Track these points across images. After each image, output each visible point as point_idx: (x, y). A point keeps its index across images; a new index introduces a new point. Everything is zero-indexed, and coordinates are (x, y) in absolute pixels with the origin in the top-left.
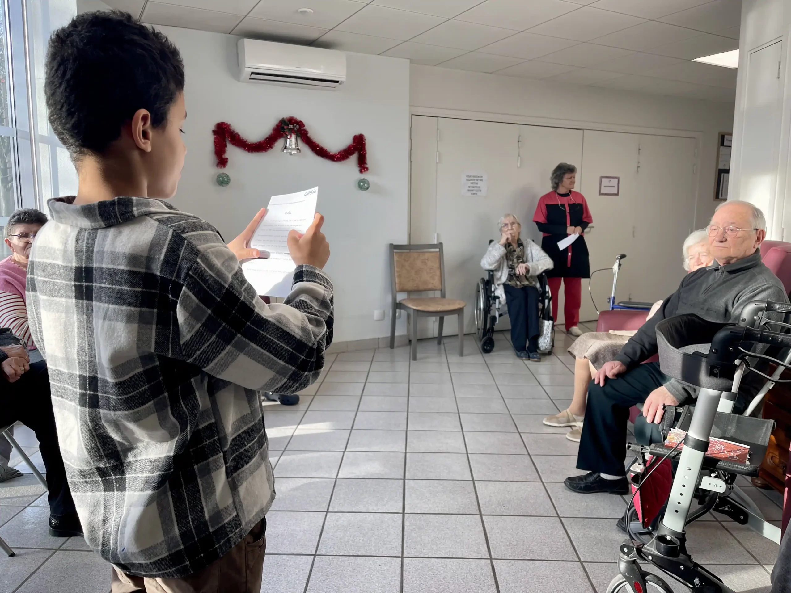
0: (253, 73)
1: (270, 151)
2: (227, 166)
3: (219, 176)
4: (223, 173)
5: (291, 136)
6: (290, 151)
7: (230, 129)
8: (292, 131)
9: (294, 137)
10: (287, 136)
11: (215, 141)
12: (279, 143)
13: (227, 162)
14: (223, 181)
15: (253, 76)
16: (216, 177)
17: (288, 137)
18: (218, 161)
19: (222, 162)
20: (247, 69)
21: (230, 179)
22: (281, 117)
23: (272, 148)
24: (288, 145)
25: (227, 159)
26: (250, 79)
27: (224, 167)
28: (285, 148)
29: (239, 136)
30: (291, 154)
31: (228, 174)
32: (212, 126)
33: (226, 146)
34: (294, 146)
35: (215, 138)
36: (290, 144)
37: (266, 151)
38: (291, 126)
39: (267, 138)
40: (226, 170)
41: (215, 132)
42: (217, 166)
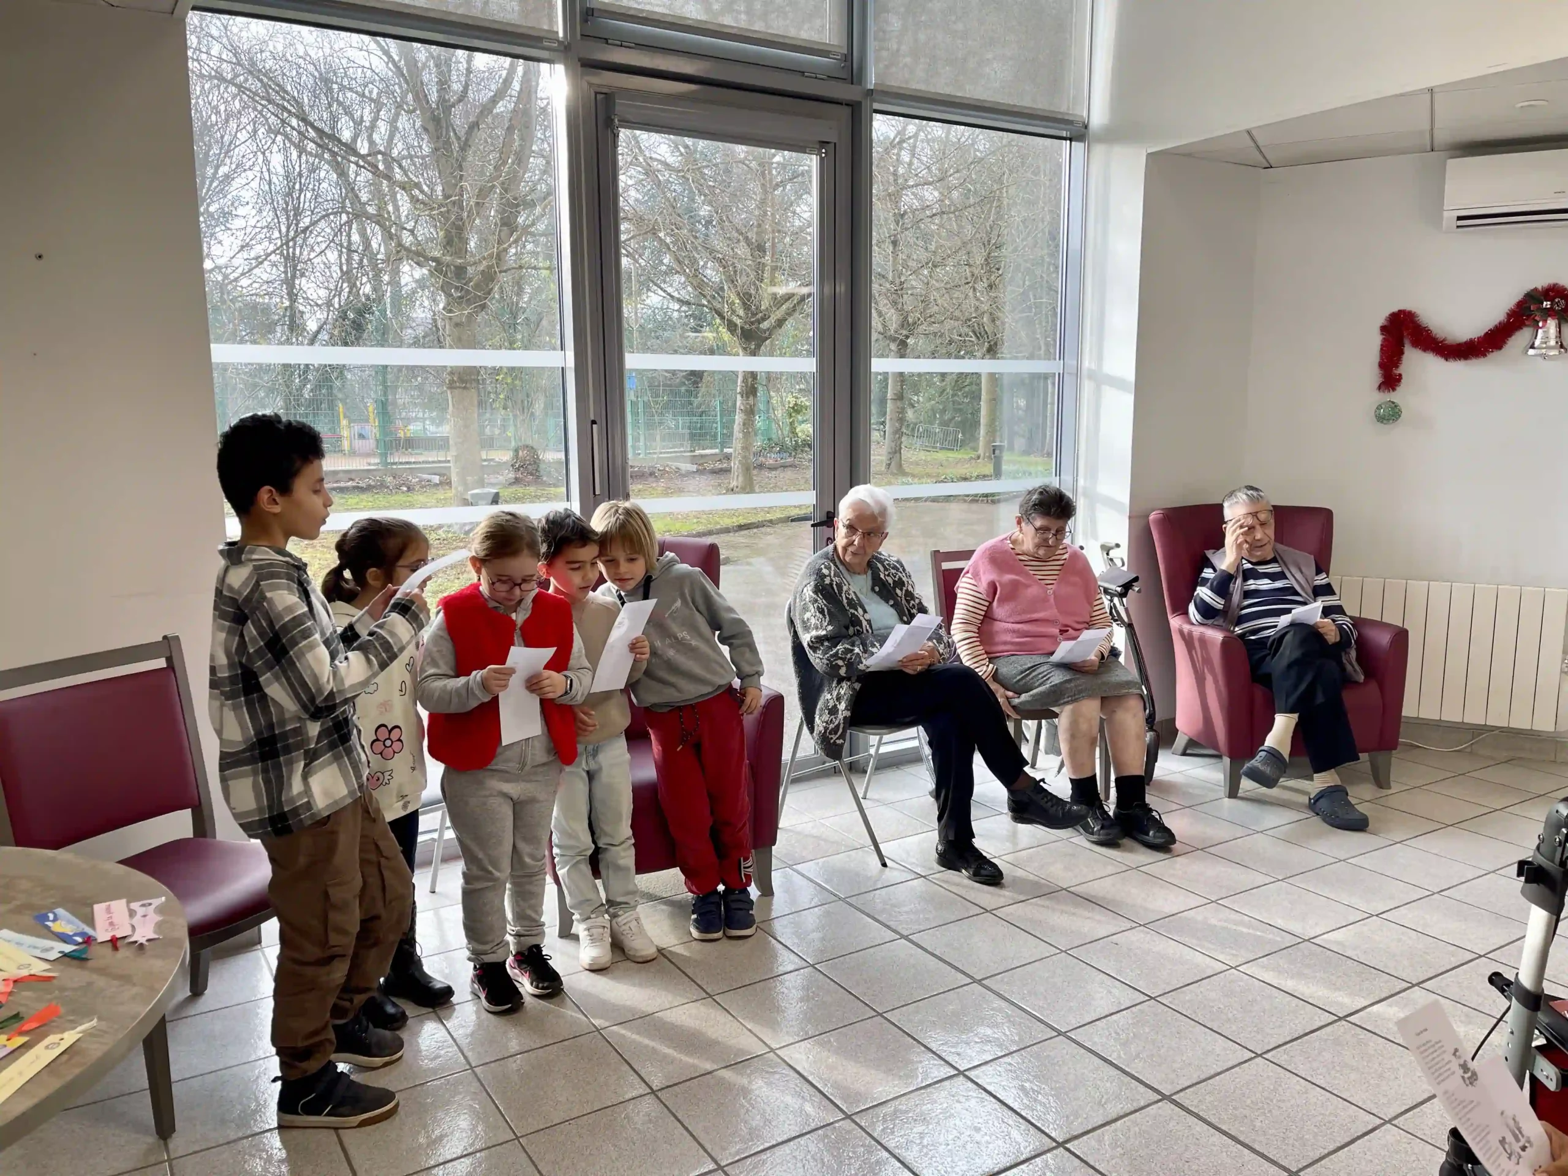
0: (1459, 218)
3: (1380, 407)
4: (1389, 402)
5: (1545, 321)
6: (1542, 351)
7: (1414, 321)
8: (1549, 313)
9: (1552, 323)
10: (1538, 322)
11: (1382, 346)
12: (1521, 337)
13: (1400, 381)
14: (1390, 415)
15: (1463, 223)
16: (1375, 409)
17: (1540, 324)
18: (1381, 380)
19: (1390, 380)
20: (1446, 214)
21: (1400, 412)
22: (1527, 288)
23: (1500, 348)
24: (1538, 340)
25: (1400, 375)
26: (1457, 228)
27: (1394, 390)
28: (1532, 347)
29: (1430, 331)
31: (1398, 402)
32: (1381, 318)
33: (1402, 353)
34: (1552, 343)
35: (1384, 340)
36: (1542, 338)
37: (1485, 356)
38: (1547, 304)
39: (1492, 330)
40: (1396, 396)
41: (1383, 329)
42: (1380, 388)
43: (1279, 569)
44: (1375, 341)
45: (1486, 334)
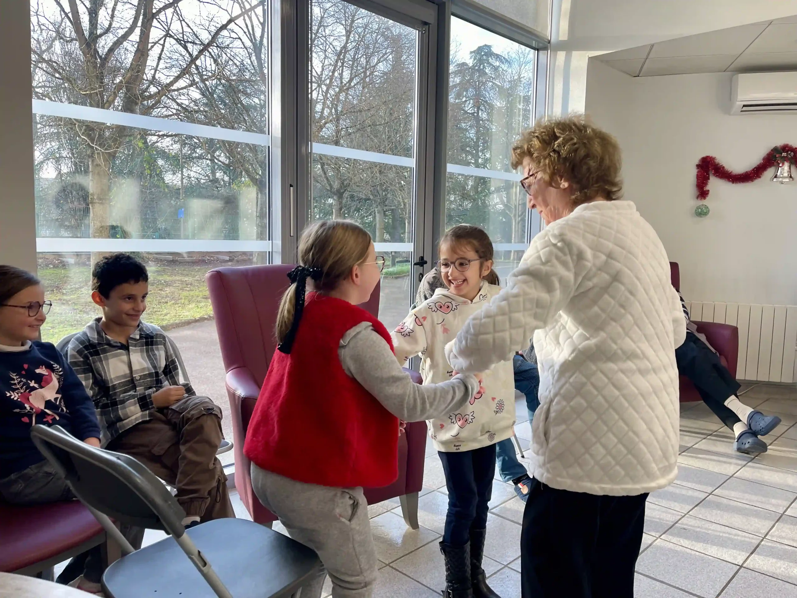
0: (744, 106)
1: (757, 181)
2: (707, 198)
3: (698, 208)
4: (703, 205)
5: (783, 164)
8: (785, 159)
11: (697, 175)
12: (770, 172)
13: (708, 194)
14: (701, 213)
15: (745, 109)
16: (695, 208)
17: (780, 165)
18: (698, 193)
19: (703, 193)
20: (738, 103)
21: (709, 211)
23: (760, 177)
25: (708, 191)
27: (705, 198)
28: (776, 177)
29: (724, 167)
30: (782, 183)
31: (708, 205)
32: (696, 161)
33: (708, 178)
34: (786, 174)
35: (698, 172)
37: (752, 181)
38: (784, 154)
39: (755, 168)
40: (706, 202)
41: (698, 166)
42: (697, 198)
44: (692, 173)
45: (754, 169)
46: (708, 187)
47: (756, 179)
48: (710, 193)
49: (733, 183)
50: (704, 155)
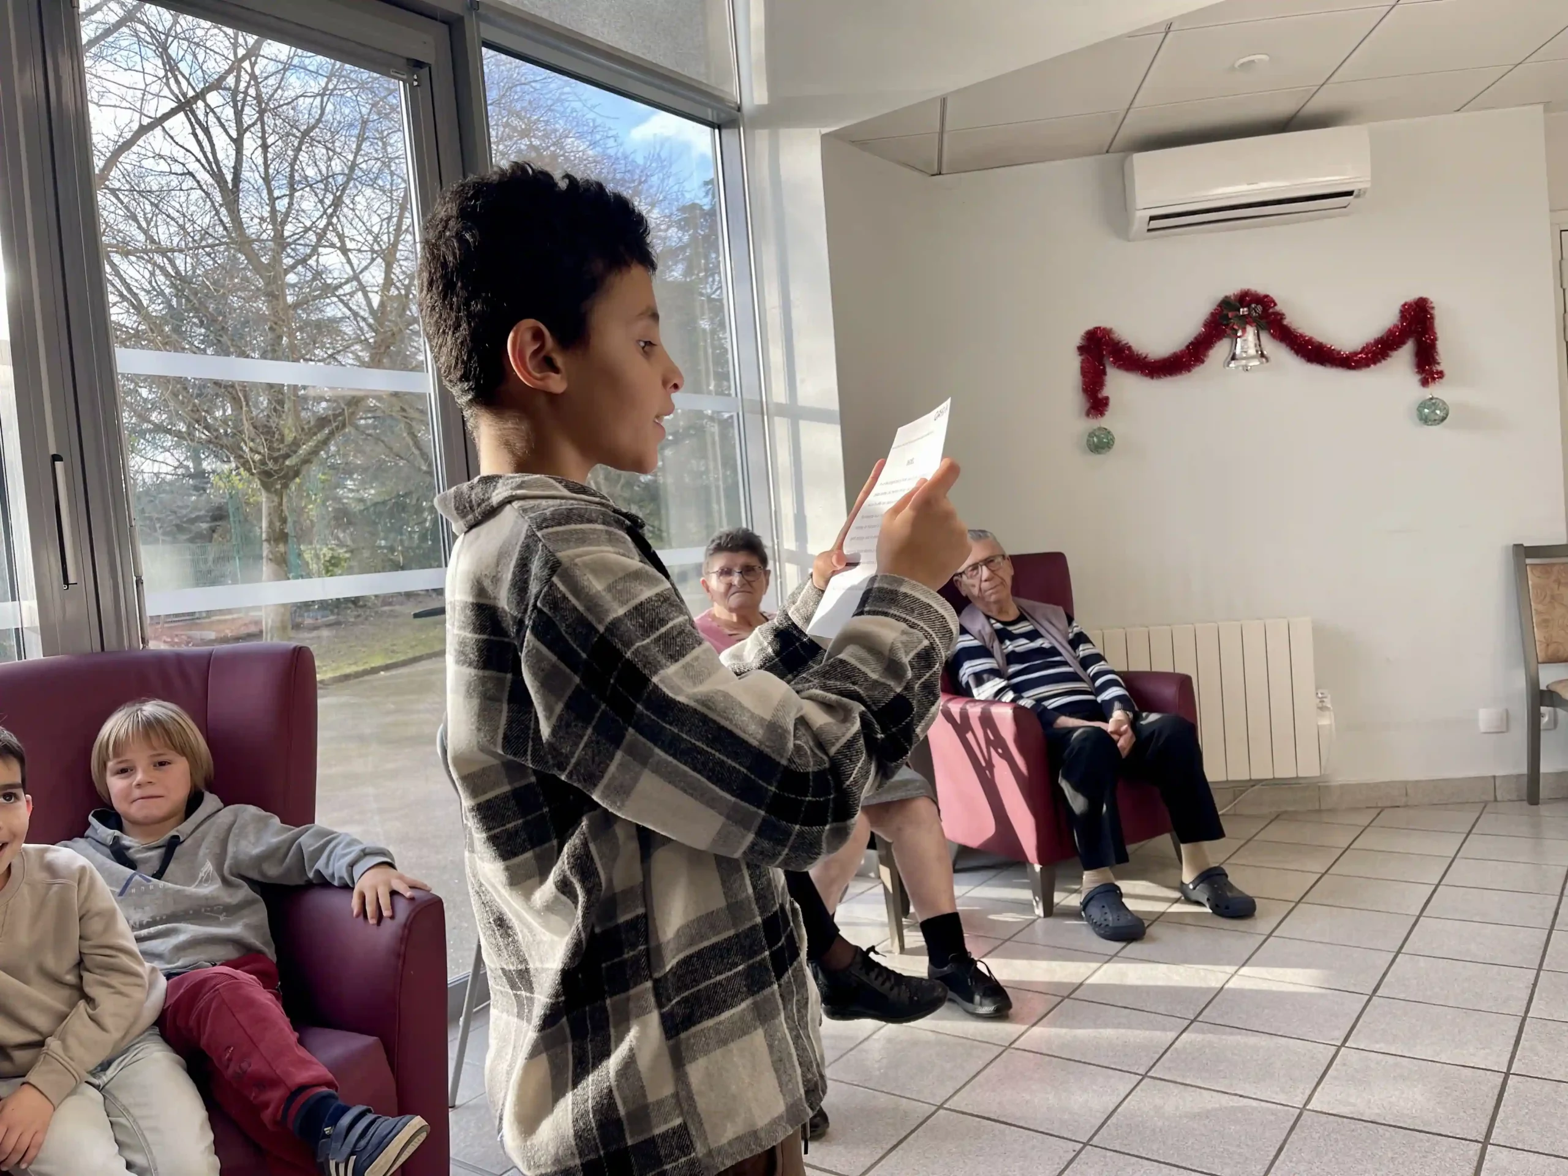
0: (1152, 218)
1: (1199, 371)
2: (1107, 414)
3: (1091, 435)
4: (1100, 429)
5: (1244, 330)
6: (1244, 362)
7: (1111, 339)
8: (1245, 321)
9: (1251, 331)
10: (1236, 331)
11: (1082, 368)
12: (1220, 350)
13: (1107, 404)
14: (1100, 444)
15: (1155, 224)
16: (1086, 437)
17: (1239, 334)
18: (1088, 405)
19: (1097, 404)
20: (1139, 214)
21: (1113, 440)
22: (1220, 296)
23: (1203, 362)
24: (1238, 351)
25: (1107, 398)
26: (1149, 230)
27: (1102, 414)
28: (1234, 358)
29: (1129, 348)
30: (1246, 369)
31: (1110, 429)
32: (1076, 338)
33: (1104, 373)
34: (1252, 351)
35: (1083, 362)
36: (1242, 348)
37: (1189, 371)
38: (1243, 311)
39: (1192, 343)
40: (1107, 421)
41: (1081, 349)
42: (1088, 414)
43: (1030, 628)
44: (1073, 364)
45: (1188, 347)
46: (1106, 392)
47: (1194, 365)
48: (1112, 402)
49: (1152, 378)
50: (1090, 326)
